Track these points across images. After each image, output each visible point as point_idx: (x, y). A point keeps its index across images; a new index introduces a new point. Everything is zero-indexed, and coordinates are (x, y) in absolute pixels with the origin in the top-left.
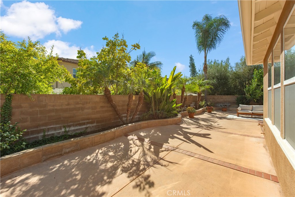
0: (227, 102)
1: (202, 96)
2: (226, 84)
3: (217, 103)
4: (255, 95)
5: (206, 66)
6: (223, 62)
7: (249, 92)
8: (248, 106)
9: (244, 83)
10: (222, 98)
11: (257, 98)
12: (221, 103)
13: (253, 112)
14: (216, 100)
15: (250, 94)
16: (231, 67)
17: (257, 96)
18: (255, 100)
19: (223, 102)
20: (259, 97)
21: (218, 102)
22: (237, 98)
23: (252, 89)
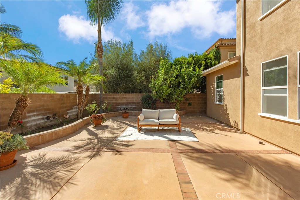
0: (131, 103)
1: (90, 94)
2: (129, 77)
3: (119, 105)
4: (161, 93)
5: (100, 46)
6: (126, 46)
7: (155, 89)
8: (153, 110)
9: (150, 77)
10: (125, 98)
11: (164, 97)
12: (124, 105)
13: (160, 123)
14: (117, 100)
15: (156, 92)
16: (135, 54)
17: (164, 94)
18: (161, 100)
19: (126, 103)
20: (166, 95)
21: (120, 103)
22: (143, 97)
23: (158, 85)
